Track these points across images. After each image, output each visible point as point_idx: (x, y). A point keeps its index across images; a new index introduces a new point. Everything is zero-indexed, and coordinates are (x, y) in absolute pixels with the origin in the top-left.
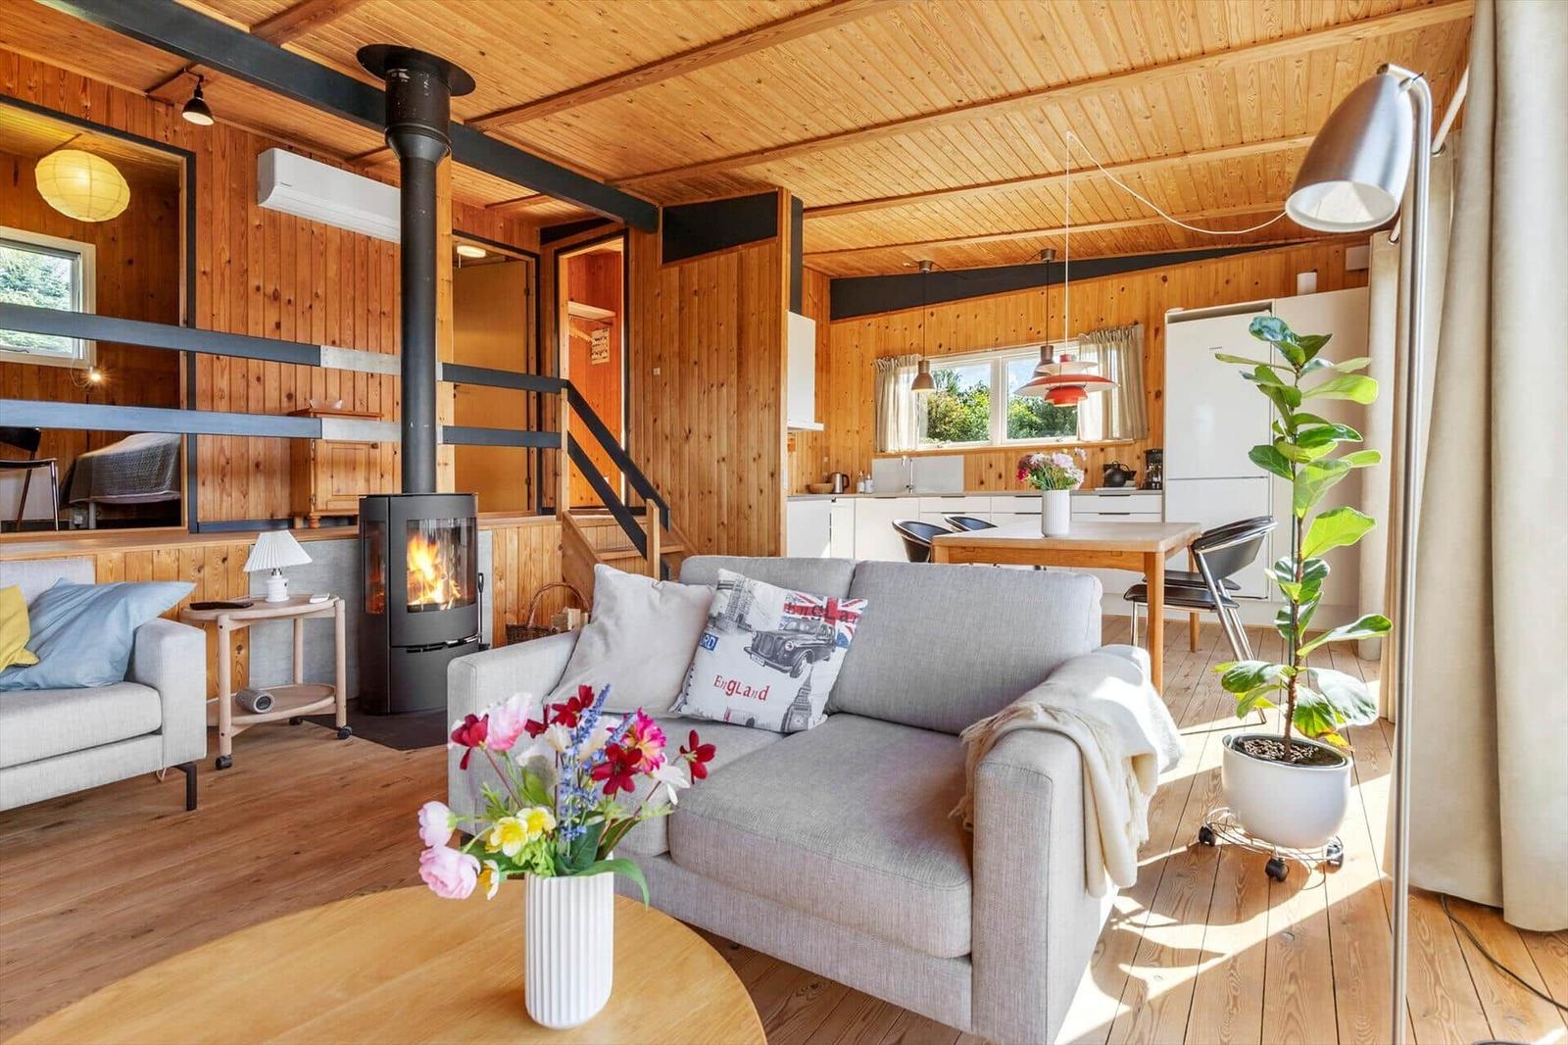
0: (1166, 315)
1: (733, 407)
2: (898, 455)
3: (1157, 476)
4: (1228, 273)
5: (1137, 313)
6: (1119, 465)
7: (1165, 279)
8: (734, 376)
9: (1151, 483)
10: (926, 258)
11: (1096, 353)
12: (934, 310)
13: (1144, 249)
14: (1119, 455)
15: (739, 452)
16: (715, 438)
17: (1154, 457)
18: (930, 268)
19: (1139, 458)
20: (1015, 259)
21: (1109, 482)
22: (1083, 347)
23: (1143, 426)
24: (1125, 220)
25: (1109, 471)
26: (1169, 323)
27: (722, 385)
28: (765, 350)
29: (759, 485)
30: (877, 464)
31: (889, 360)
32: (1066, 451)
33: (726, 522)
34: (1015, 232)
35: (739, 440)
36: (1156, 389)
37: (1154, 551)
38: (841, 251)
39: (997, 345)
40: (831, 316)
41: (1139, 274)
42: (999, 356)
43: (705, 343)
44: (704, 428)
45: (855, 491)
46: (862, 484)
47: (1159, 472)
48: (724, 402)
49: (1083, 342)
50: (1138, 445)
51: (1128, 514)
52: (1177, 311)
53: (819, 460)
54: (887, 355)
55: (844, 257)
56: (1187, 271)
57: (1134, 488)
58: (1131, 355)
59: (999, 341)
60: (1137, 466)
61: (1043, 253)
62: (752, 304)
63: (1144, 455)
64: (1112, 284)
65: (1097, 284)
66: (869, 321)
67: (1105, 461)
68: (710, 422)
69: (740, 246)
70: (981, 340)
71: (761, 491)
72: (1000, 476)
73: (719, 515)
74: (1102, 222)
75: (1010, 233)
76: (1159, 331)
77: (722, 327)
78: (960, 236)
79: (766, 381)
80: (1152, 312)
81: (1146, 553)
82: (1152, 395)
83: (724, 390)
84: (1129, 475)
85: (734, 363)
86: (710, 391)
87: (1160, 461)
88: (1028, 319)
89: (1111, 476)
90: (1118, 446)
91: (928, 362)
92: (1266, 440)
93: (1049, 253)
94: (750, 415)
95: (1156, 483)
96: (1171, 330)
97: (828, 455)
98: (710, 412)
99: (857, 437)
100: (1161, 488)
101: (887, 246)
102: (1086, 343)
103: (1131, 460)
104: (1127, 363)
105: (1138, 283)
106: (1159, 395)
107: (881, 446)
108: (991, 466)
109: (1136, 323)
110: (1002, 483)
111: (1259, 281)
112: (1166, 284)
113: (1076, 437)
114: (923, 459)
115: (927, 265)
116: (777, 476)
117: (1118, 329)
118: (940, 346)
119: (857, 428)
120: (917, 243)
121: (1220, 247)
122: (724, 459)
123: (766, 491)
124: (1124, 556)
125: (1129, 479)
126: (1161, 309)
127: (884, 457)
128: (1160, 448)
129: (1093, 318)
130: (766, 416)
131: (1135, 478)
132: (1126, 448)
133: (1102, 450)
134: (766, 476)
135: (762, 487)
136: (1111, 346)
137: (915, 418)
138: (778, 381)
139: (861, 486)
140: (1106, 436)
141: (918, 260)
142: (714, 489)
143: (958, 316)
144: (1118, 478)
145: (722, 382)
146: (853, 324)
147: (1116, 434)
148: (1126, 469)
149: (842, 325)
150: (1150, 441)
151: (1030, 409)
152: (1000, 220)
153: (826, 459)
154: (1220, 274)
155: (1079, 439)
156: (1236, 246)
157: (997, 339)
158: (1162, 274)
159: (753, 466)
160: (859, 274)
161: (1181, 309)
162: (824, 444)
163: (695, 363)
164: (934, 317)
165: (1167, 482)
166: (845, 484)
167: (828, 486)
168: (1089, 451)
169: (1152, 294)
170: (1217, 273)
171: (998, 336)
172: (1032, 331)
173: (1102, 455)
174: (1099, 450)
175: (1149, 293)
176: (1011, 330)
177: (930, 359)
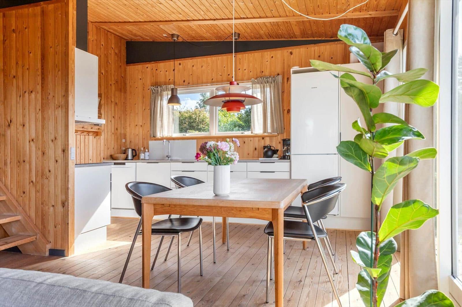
0: (292, 70)
1: (39, 106)
2: (162, 139)
3: (288, 153)
4: (320, 52)
5: (279, 70)
6: (270, 146)
7: (291, 53)
8: (39, 88)
9: (285, 157)
10: (174, 32)
11: (260, 89)
12: (181, 62)
13: (282, 37)
14: (271, 141)
15: (43, 136)
16: (27, 125)
17: (286, 142)
18: (177, 38)
19: (280, 143)
20: (220, 38)
21: (266, 155)
22: (254, 85)
23: (281, 127)
24: (271, 17)
25: (266, 149)
26: (293, 74)
27: (32, 92)
28: (59, 70)
29: (55, 157)
30: (152, 143)
31: (158, 87)
32: (228, 140)
33: (34, 181)
34: (217, 19)
35: (43, 128)
36: (288, 108)
37: (277, 208)
38: (125, 22)
39: (212, 82)
40: (127, 61)
41: (280, 50)
42: (213, 88)
43: (20, 63)
44: (20, 119)
45: (139, 159)
46: (143, 154)
47: (288, 150)
48: (33, 103)
49: (254, 83)
50: (279, 136)
51: (274, 172)
52: (296, 68)
53: (119, 141)
54: (157, 84)
55: (130, 27)
56: (302, 49)
57: (277, 159)
58: (276, 90)
59: (213, 80)
60: (279, 147)
62: (50, 41)
63: (282, 141)
64: (267, 54)
65: (260, 53)
66: (147, 65)
67: (265, 144)
68: (24, 116)
69: (42, 3)
70: (204, 79)
71: (57, 161)
73: (30, 177)
74: (260, 17)
75: (215, 20)
76: (288, 79)
77: (31, 54)
78: (189, 19)
79: (59, 91)
80: (286, 70)
81: (273, 209)
82: (286, 112)
83: (33, 95)
84: (275, 152)
85: (39, 79)
86: (23, 96)
87: (289, 145)
88: (227, 69)
89: (266, 152)
90: (271, 137)
91: (176, 89)
92: (350, 136)
93: (237, 35)
94: (50, 112)
95: (288, 156)
96: (293, 77)
97: (125, 138)
98: (24, 109)
99: (141, 129)
100: (290, 159)
101: (150, 22)
102: (255, 84)
103: (276, 144)
104: (274, 95)
105: (279, 54)
106: (289, 111)
107: (153, 134)
109: (278, 75)
111: (333, 57)
112: (292, 56)
113: (250, 132)
114: (176, 141)
115: (176, 36)
116: (66, 151)
117: (270, 77)
118: (184, 81)
119: (141, 124)
120: (166, 21)
121: (316, 39)
122: (33, 140)
123: (60, 161)
124: (260, 210)
125: (275, 154)
126: (290, 67)
127: (155, 140)
128: (289, 138)
129: (259, 71)
130: (60, 113)
131: (278, 153)
132: (274, 138)
133: (263, 138)
134: (60, 151)
135: (57, 159)
136: (267, 85)
137: (171, 119)
138: (67, 91)
139: (142, 156)
140: (265, 132)
141: (171, 33)
142: (27, 159)
143: (193, 66)
144: (270, 153)
145: (31, 90)
146: (139, 67)
147: (269, 130)
148: (273, 149)
149: (133, 66)
150: (285, 134)
151: (239, 118)
152: (208, 10)
153: (124, 141)
154: (316, 53)
155: (252, 133)
156: (323, 39)
158: (290, 51)
159: (51, 145)
160: (141, 40)
161: (298, 67)
162: (122, 132)
163: (14, 77)
164: (181, 66)
165: (292, 156)
166: (134, 154)
167: (123, 156)
168: (257, 139)
169: (286, 60)
170: (314, 52)
171: (213, 78)
172: (230, 76)
173: (263, 141)
174: (261, 138)
175: (284, 60)
176: (219, 75)
177: (178, 88)
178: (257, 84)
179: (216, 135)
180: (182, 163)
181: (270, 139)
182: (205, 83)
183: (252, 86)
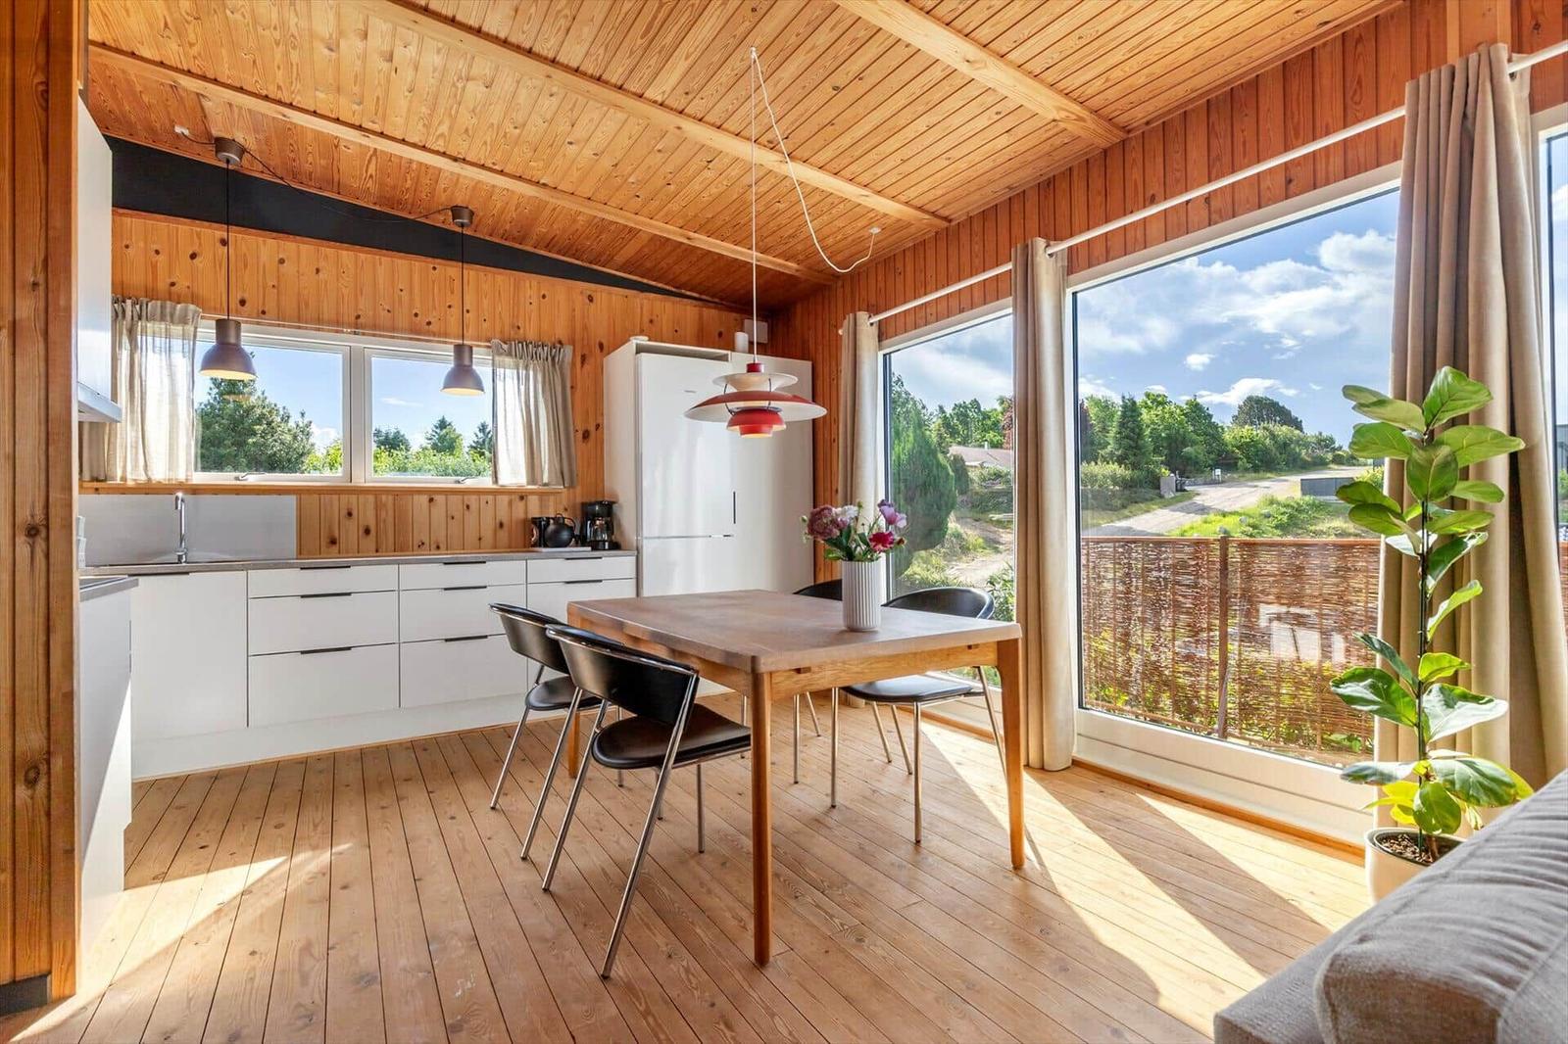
3: (613, 533)
4: (652, 313)
5: (563, 332)
7: (591, 298)
9: (606, 542)
11: (515, 371)
12: (226, 235)
14: (542, 506)
22: (497, 358)
30: (86, 502)
36: (585, 428)
39: (358, 325)
41: (562, 283)
42: (360, 343)
47: (613, 528)
49: (496, 352)
51: (600, 581)
56: (613, 296)
58: (558, 381)
59: (359, 321)
61: (456, 211)
64: (532, 284)
65: (512, 280)
67: (526, 514)
70: (328, 311)
72: (367, 531)
76: (585, 359)
80: (581, 336)
82: (580, 434)
87: (612, 516)
88: (411, 300)
91: (238, 324)
93: (466, 213)
102: (500, 354)
105: (562, 293)
106: (586, 435)
107: (92, 471)
108: (350, 514)
109: (563, 344)
110: (371, 540)
111: (679, 330)
112: (593, 306)
115: (234, 149)
117: (542, 345)
118: (243, 303)
121: (645, 281)
126: (588, 330)
129: (507, 322)
132: (553, 497)
133: (522, 498)
136: (533, 365)
140: (532, 479)
143: (282, 261)
147: (547, 477)
150: (579, 491)
154: (645, 311)
157: (358, 317)
158: (589, 291)
164: (229, 249)
165: (645, 541)
168: (505, 499)
169: (578, 313)
170: (642, 308)
171: (360, 313)
172: (418, 318)
173: (521, 505)
174: (517, 498)
175: (574, 310)
176: (384, 309)
177: (246, 322)
178: (507, 355)
179: (367, 485)
180: (302, 569)
181: (541, 501)
182: (330, 323)
183: (493, 360)
